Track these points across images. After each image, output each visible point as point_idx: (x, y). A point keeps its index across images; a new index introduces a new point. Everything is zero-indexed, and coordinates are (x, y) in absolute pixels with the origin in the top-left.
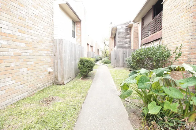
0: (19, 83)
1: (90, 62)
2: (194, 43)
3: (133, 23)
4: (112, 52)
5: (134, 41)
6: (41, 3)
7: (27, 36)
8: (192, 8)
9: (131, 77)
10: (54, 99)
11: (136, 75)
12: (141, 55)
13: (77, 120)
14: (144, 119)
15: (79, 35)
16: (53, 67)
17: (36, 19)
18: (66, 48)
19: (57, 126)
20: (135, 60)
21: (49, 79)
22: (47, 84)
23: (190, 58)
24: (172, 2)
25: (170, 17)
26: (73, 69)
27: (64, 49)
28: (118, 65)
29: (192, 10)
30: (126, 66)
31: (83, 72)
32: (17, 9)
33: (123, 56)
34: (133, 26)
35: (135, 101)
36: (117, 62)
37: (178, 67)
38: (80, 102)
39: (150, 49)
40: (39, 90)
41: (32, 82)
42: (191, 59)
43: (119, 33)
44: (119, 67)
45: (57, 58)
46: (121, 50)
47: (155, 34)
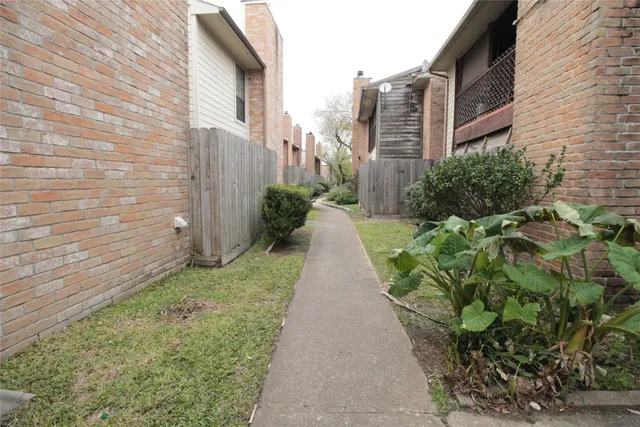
0: (99, 260)
1: (298, 200)
2: (599, 144)
3: (427, 75)
4: (362, 166)
5: (432, 132)
6: (153, 20)
7: (118, 121)
8: (595, 42)
9: (419, 238)
10: (200, 305)
11: (433, 232)
12: (449, 179)
13: (271, 359)
14: (453, 350)
15: (257, 112)
16: (187, 214)
17: (141, 69)
18: (226, 155)
19: (221, 370)
20: (432, 194)
21: (175, 251)
22: (173, 264)
23: (587, 187)
24: (543, 22)
25: (537, 64)
26: (247, 221)
27: (220, 160)
28: (382, 209)
29: (593, 51)
30: (406, 212)
31: (276, 229)
32: (92, 41)
33: (397, 180)
34: (430, 85)
35: (431, 311)
36: (379, 199)
37: (544, 210)
38: (276, 312)
39: (476, 161)
40: (151, 280)
41: (132, 258)
42: (590, 190)
43: (384, 107)
44: (384, 214)
45: (198, 187)
46: (392, 162)
47: (495, 112)
